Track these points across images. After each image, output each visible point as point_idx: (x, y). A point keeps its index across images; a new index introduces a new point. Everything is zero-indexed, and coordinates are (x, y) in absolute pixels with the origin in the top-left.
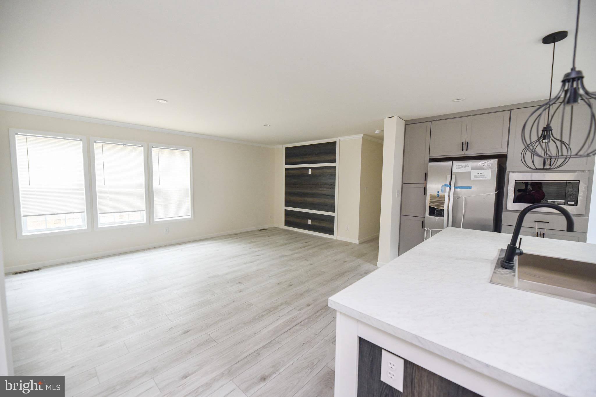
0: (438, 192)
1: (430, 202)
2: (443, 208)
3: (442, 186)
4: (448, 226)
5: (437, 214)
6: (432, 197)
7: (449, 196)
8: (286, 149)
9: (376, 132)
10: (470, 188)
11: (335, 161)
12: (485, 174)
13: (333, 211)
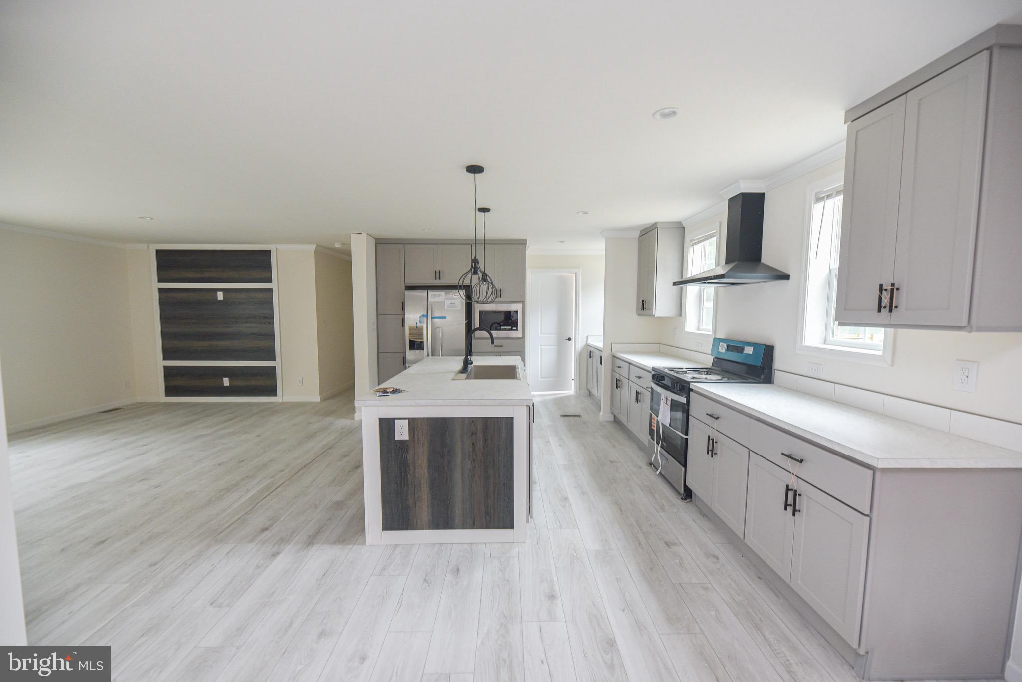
0: (417, 323)
1: (410, 334)
2: (422, 341)
3: (420, 317)
4: (428, 355)
5: (417, 347)
6: (411, 329)
7: (427, 327)
8: (158, 252)
9: (337, 246)
10: (445, 318)
11: (270, 280)
12: (456, 304)
13: (273, 358)
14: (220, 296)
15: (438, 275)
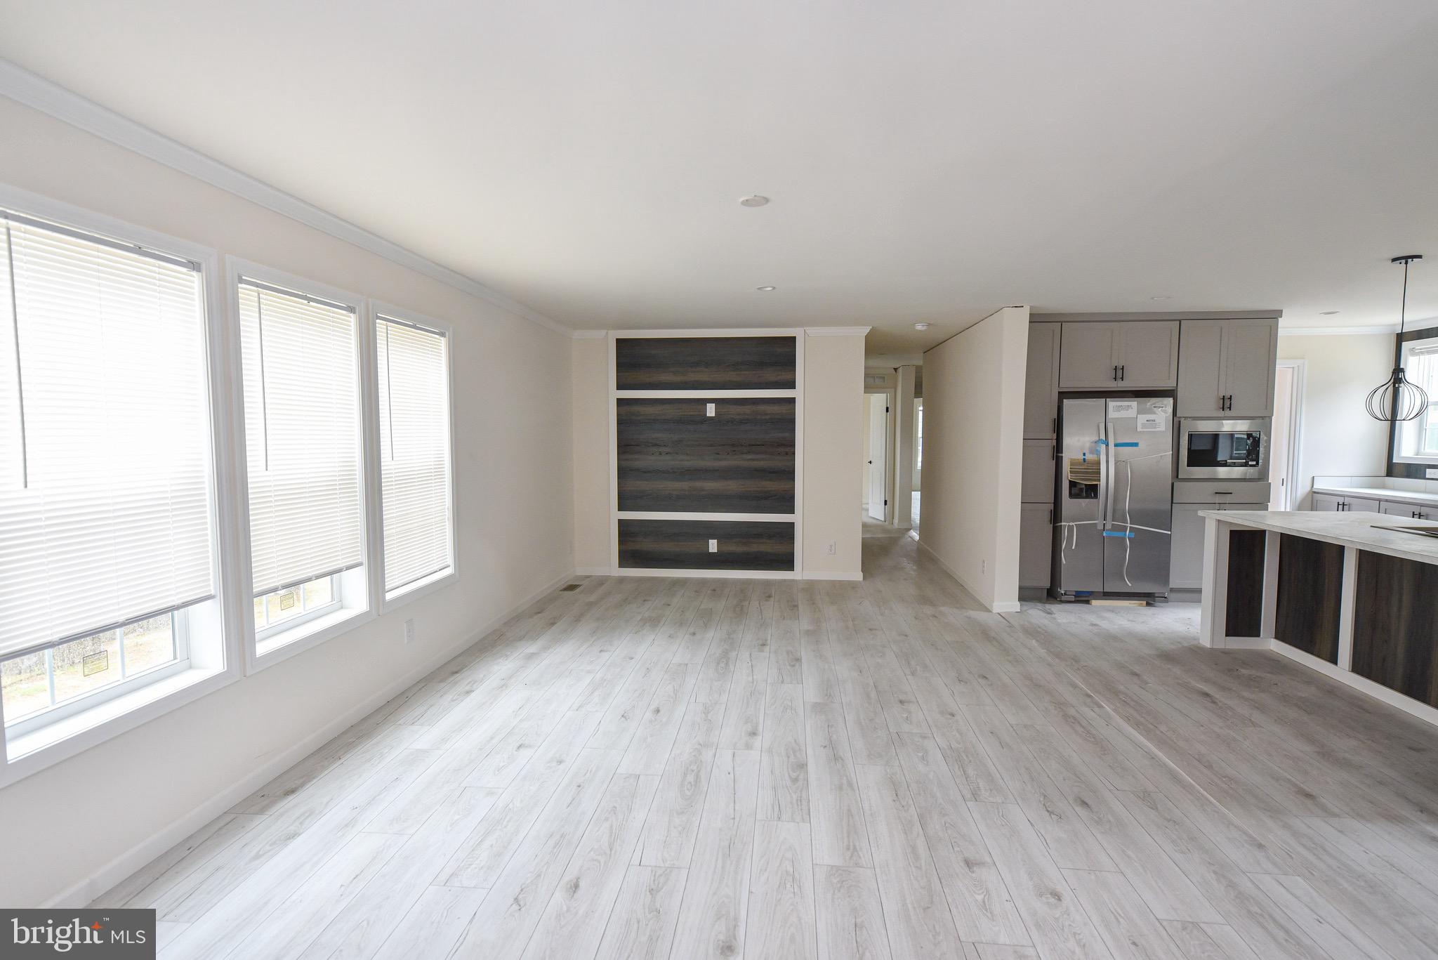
0: (1084, 454)
1: (1071, 472)
2: (1096, 483)
3: (1091, 442)
5: (1084, 494)
6: (1073, 463)
7: (1107, 461)
8: (620, 342)
9: (919, 327)
10: (1136, 445)
11: (792, 385)
12: (1157, 421)
13: (791, 510)
14: (711, 410)
15: (1119, 373)
